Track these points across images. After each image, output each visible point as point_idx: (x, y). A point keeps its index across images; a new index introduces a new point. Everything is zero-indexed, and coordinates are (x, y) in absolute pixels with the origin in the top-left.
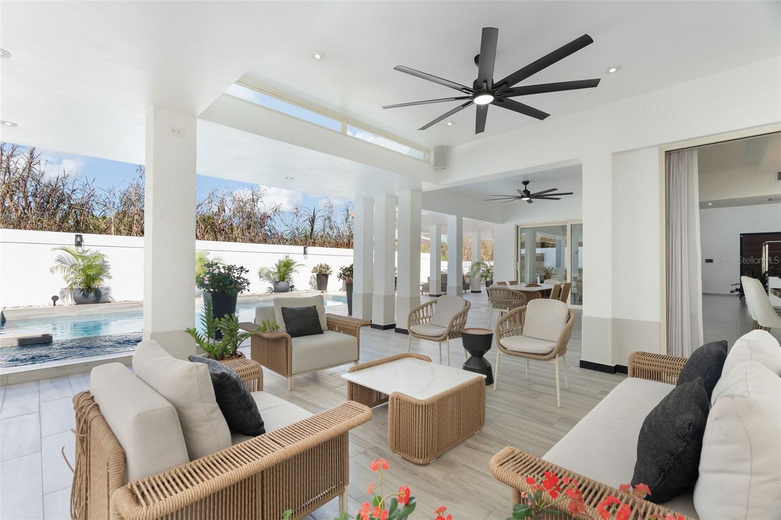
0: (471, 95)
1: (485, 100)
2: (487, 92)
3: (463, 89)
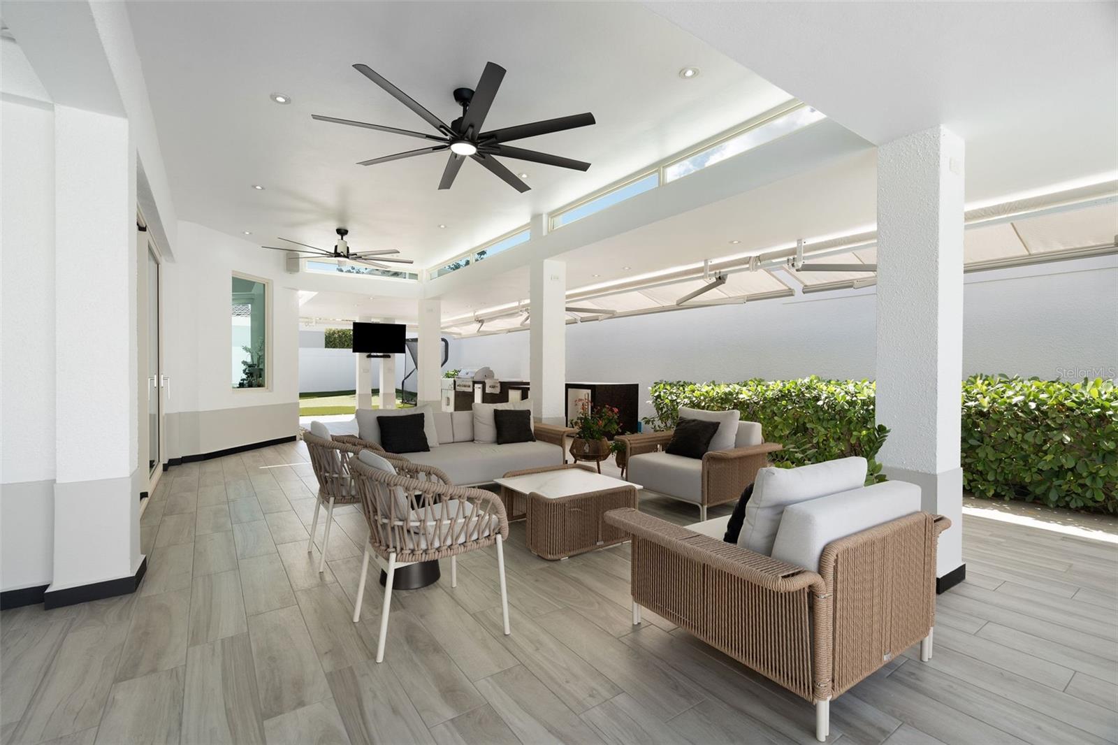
0: (448, 138)
1: (464, 149)
2: (472, 141)
3: (441, 126)
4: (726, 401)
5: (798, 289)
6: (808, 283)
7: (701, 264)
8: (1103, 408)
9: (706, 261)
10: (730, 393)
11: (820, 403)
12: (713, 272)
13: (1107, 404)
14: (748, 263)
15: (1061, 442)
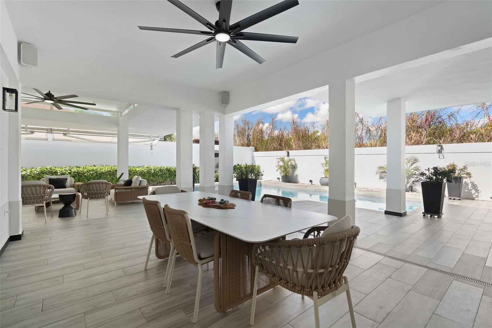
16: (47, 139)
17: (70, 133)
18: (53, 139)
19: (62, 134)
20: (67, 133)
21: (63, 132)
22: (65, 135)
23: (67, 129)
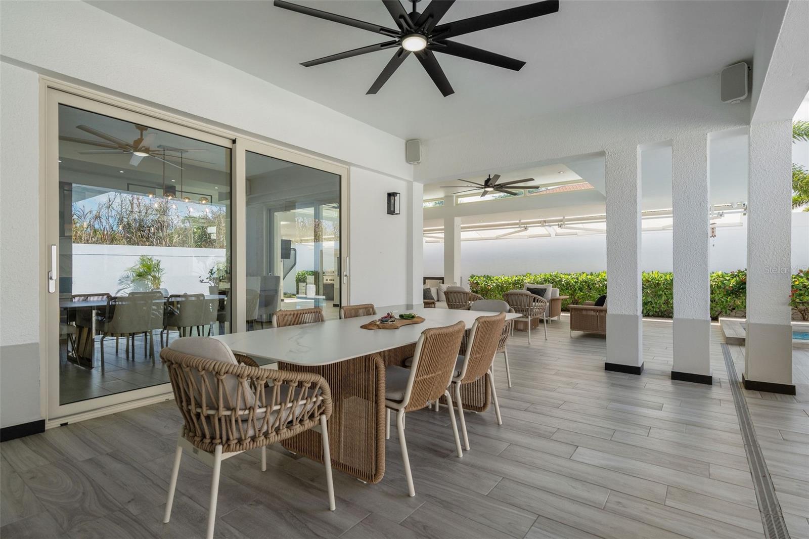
4: (546, 281)
5: (553, 235)
6: (558, 232)
7: (518, 221)
8: (658, 280)
9: (520, 221)
10: (519, 280)
11: (563, 283)
12: (523, 226)
13: (660, 279)
14: (540, 223)
15: (647, 293)
16: (549, 235)
17: (566, 223)
18: (557, 235)
19: (557, 226)
20: (562, 223)
21: (557, 223)
22: (560, 226)
23: (562, 218)
